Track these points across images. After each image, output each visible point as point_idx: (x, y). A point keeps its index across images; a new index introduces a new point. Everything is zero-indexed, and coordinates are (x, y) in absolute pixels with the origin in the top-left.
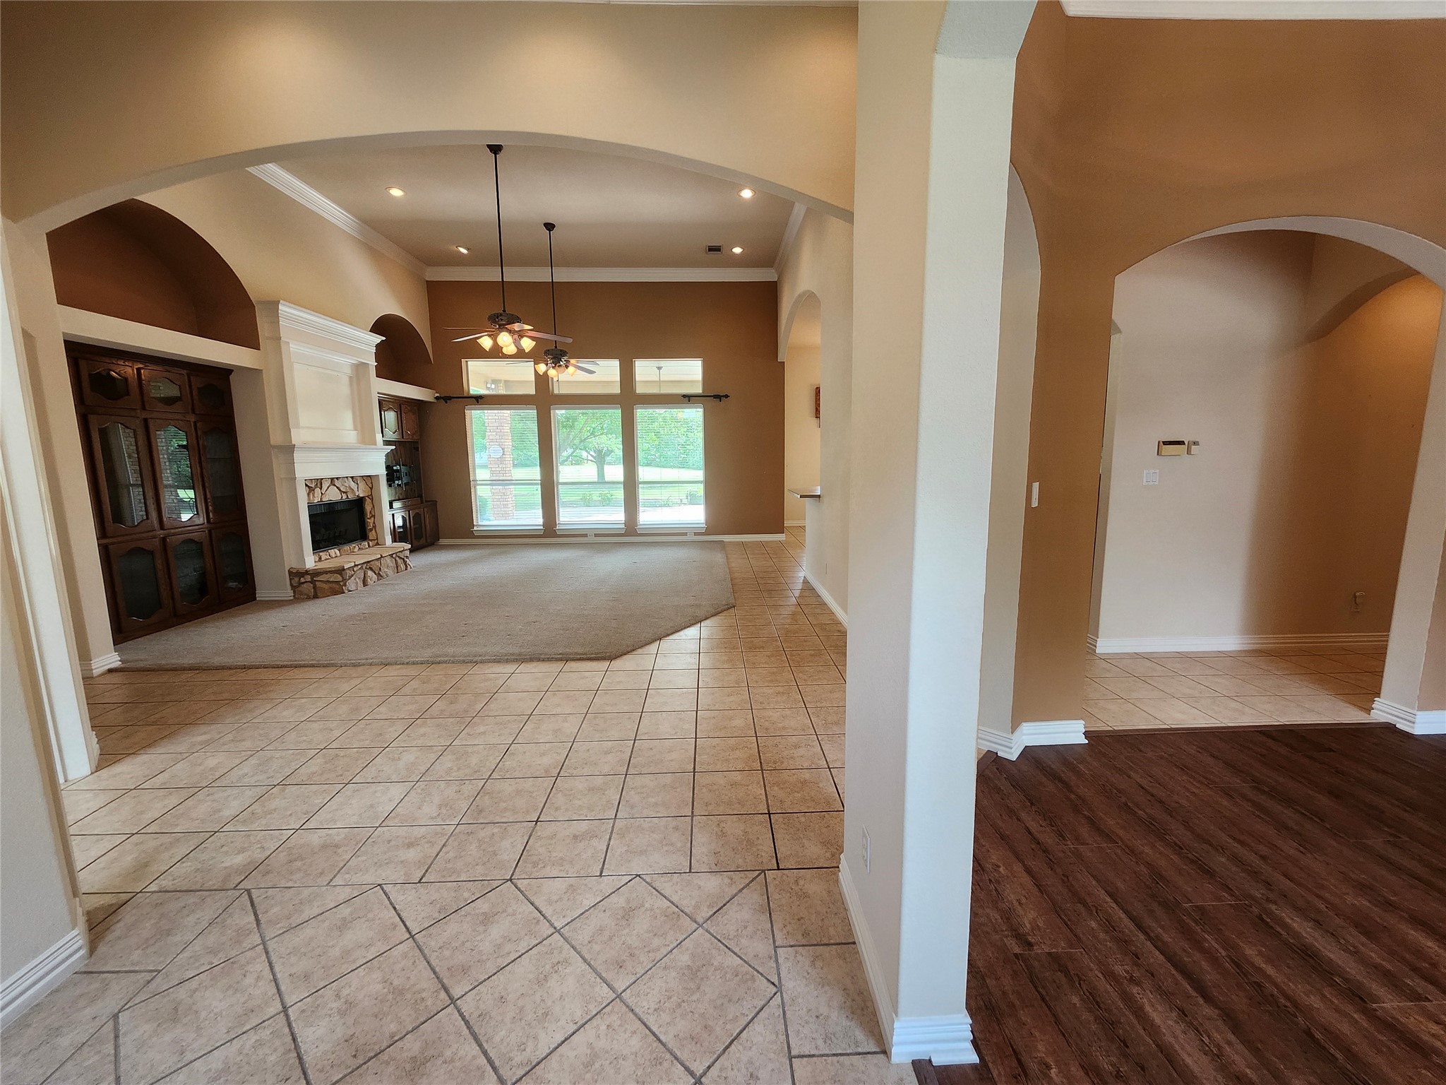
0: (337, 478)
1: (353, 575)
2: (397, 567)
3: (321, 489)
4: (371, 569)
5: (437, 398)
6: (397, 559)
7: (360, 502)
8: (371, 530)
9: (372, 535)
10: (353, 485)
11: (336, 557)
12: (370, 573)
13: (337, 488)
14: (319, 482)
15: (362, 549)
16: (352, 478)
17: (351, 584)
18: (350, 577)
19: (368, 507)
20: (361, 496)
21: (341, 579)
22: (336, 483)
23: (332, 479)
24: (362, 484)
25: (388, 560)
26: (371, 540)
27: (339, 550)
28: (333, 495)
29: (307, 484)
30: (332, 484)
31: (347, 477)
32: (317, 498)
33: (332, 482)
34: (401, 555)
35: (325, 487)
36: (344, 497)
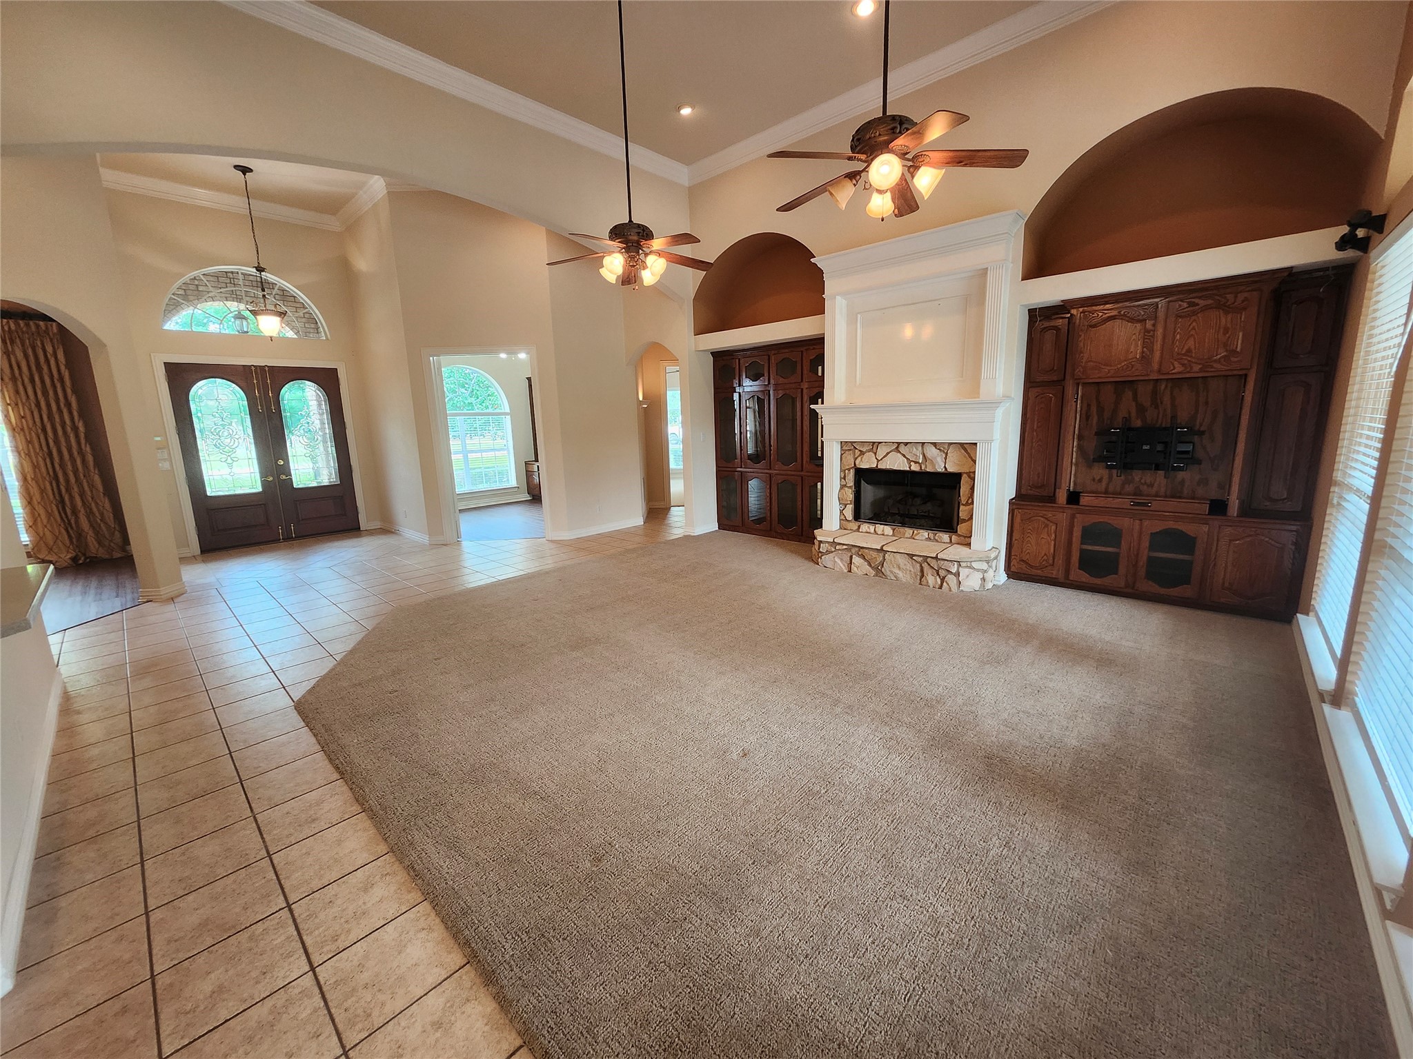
0: (906, 444)
1: (832, 552)
3: (875, 454)
4: (864, 557)
7: (950, 478)
8: (964, 521)
9: (961, 528)
10: (932, 452)
11: (883, 535)
13: (904, 456)
14: (874, 446)
15: (937, 541)
16: (935, 444)
17: (827, 560)
18: (829, 552)
19: (964, 489)
20: (951, 469)
22: (902, 448)
23: (899, 444)
24: (954, 455)
26: (959, 536)
27: (894, 530)
28: (896, 463)
29: (848, 447)
30: (897, 450)
31: (923, 443)
32: (868, 462)
33: (898, 447)
34: (933, 563)
35: (881, 452)
36: (915, 468)
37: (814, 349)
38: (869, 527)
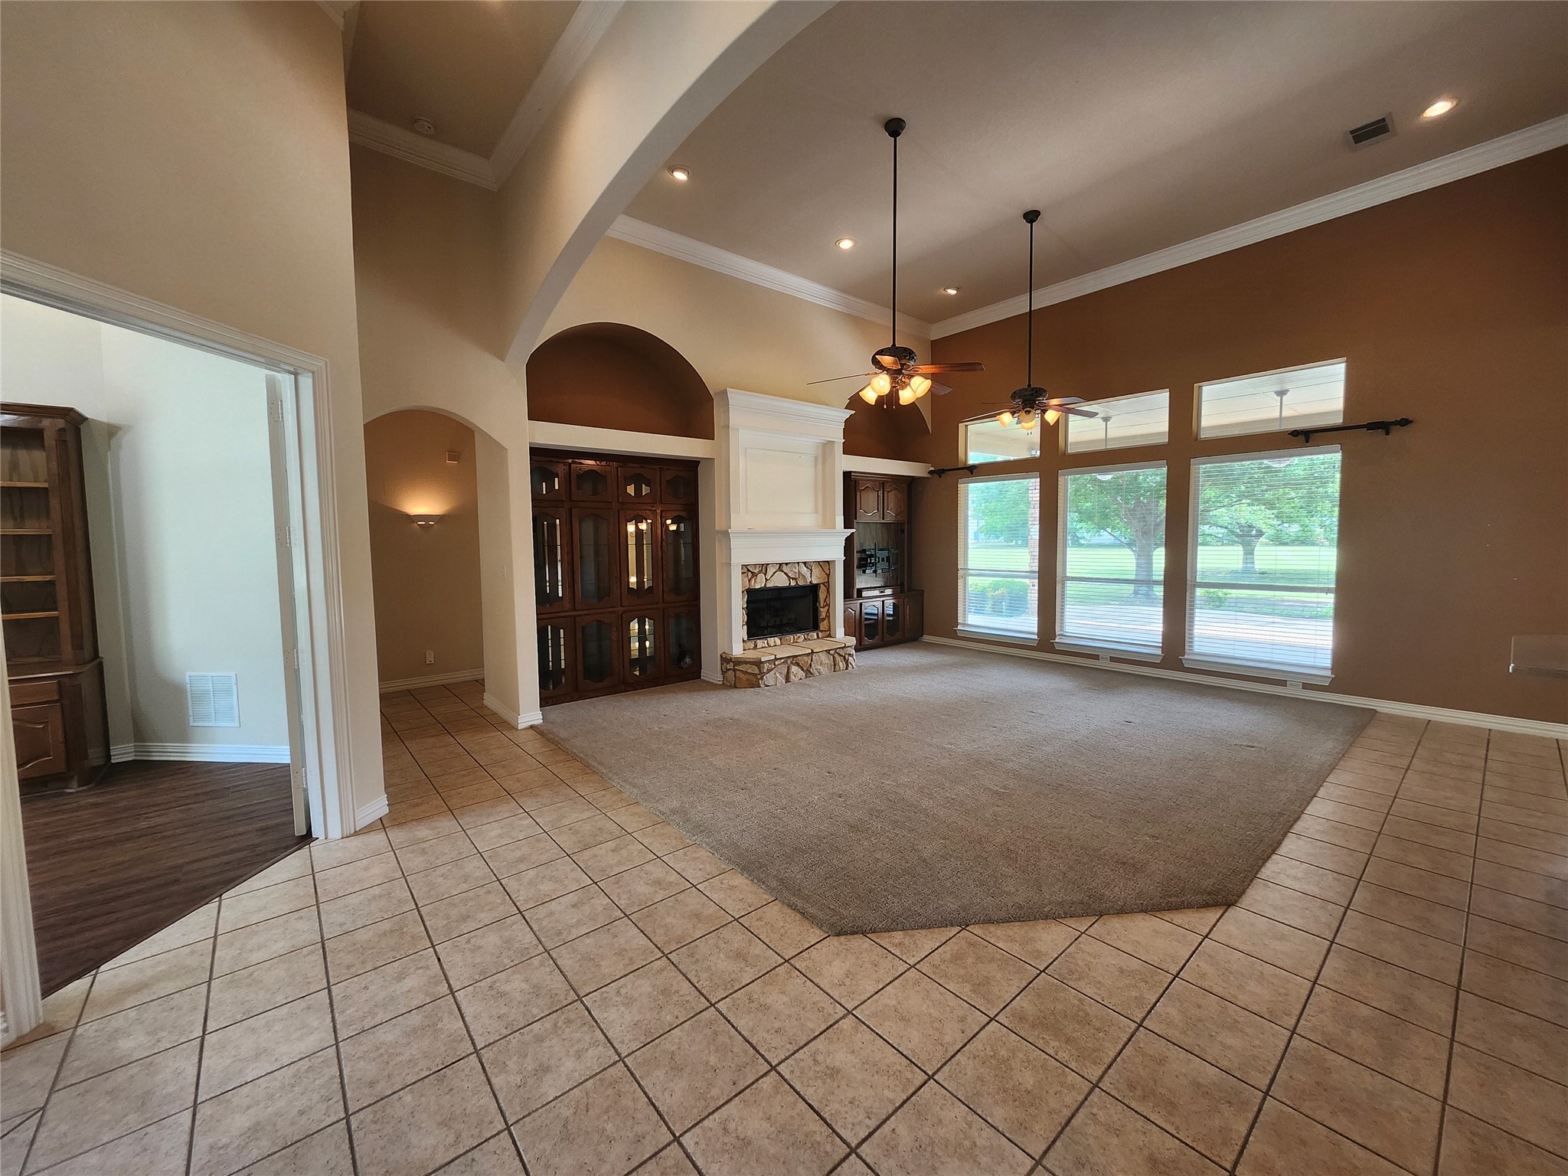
0: (787, 564)
1: (772, 669)
2: (835, 665)
3: (765, 575)
4: (797, 664)
5: (931, 472)
6: (836, 655)
7: (814, 589)
8: (824, 619)
9: (823, 625)
10: (804, 570)
11: (775, 645)
12: (794, 669)
13: (786, 574)
14: (764, 568)
15: (809, 640)
16: (805, 563)
17: (769, 679)
18: (769, 671)
19: (822, 595)
20: (814, 582)
21: (757, 672)
22: (785, 568)
23: (781, 564)
24: (816, 571)
25: (823, 657)
26: (822, 631)
27: (781, 639)
28: (780, 581)
29: (746, 569)
30: (780, 569)
31: (798, 563)
32: (759, 583)
33: (779, 568)
34: (842, 652)
35: (770, 572)
36: (793, 583)
37: (668, 469)
38: (764, 643)
